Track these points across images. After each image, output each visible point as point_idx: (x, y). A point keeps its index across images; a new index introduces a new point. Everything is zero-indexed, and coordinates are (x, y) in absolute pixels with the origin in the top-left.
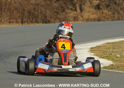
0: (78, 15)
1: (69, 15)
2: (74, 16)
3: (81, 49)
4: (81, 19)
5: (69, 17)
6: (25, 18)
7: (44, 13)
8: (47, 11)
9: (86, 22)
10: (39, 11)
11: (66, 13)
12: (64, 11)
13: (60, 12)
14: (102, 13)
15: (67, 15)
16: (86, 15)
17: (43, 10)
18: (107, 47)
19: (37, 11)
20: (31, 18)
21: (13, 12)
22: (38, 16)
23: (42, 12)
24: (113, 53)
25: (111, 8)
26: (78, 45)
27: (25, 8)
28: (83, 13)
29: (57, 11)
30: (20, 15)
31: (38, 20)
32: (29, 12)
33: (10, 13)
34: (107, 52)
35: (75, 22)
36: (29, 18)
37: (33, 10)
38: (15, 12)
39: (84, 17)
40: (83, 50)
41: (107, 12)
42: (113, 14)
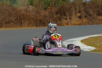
0: (68, 22)
1: (63, 22)
2: (66, 22)
3: (76, 41)
4: (70, 24)
5: (63, 23)
6: (38, 24)
7: (49, 21)
8: (51, 20)
9: (75, 26)
10: (46, 20)
11: (62, 21)
12: (60, 20)
13: (58, 20)
14: (82, 21)
15: (62, 22)
16: (73, 22)
17: (48, 19)
18: (91, 39)
19: (45, 20)
20: (41, 24)
21: (31, 21)
22: (45, 23)
23: (48, 21)
24: (95, 43)
25: (87, 18)
26: (74, 38)
27: (38, 18)
28: (71, 21)
29: (56, 20)
30: (35, 22)
31: (45, 25)
32: (40, 21)
33: (29, 21)
34: (91, 42)
35: (69, 25)
36: (40, 24)
37: (42, 19)
38: (32, 20)
39: (72, 23)
40: (77, 41)
41: (86, 20)
42: (89, 21)
